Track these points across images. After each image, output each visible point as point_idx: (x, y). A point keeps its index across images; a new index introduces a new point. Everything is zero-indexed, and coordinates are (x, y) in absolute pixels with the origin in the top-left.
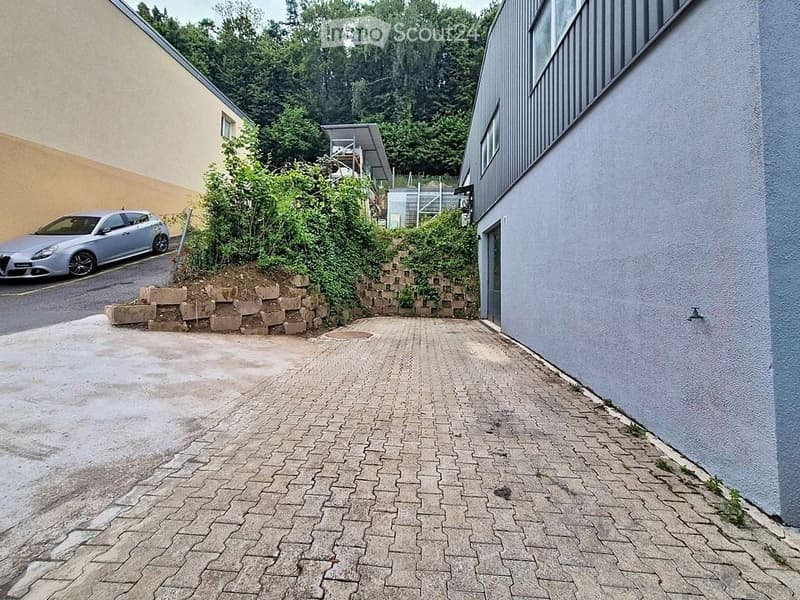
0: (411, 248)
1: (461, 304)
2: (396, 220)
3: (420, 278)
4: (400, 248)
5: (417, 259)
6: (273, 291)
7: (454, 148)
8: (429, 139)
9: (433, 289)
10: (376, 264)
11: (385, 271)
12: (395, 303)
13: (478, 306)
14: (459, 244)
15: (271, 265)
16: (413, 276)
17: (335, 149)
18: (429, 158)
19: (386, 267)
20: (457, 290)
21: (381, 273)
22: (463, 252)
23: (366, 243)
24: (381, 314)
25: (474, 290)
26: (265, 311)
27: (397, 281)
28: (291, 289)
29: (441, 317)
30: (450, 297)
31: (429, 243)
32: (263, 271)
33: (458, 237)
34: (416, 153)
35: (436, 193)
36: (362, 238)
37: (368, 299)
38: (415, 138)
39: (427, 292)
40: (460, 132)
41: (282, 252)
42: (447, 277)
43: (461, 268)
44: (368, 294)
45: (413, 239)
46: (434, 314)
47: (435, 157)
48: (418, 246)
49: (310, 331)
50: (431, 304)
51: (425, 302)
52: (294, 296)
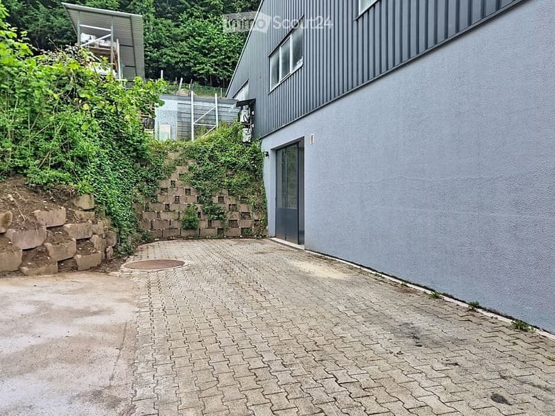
0: (191, 163)
1: (248, 223)
2: (165, 130)
3: (203, 197)
4: (178, 163)
5: (198, 175)
6: (58, 215)
7: (205, 55)
8: (177, 41)
9: (219, 208)
10: (152, 181)
11: (162, 189)
12: (176, 225)
13: (266, 224)
14: (243, 160)
15: (49, 181)
16: (194, 195)
17: (84, 37)
18: (177, 63)
19: (163, 184)
20: (243, 208)
21: (159, 191)
22: (248, 169)
23: (139, 157)
24: (162, 238)
25: (261, 208)
26: (52, 242)
27: (177, 200)
28: (77, 212)
29: (228, 237)
30: (236, 216)
31: (211, 158)
32: (38, 189)
33: (242, 152)
34: (162, 55)
35: (210, 104)
36: (136, 150)
37: (146, 221)
38: (160, 38)
39: (212, 211)
40: (211, 39)
41: (58, 166)
42: (233, 195)
43: (247, 185)
44: (145, 215)
45: (191, 153)
46: (221, 234)
47: (184, 62)
48: (200, 161)
49: (106, 264)
50: (217, 224)
51: (210, 222)
52: (82, 221)
